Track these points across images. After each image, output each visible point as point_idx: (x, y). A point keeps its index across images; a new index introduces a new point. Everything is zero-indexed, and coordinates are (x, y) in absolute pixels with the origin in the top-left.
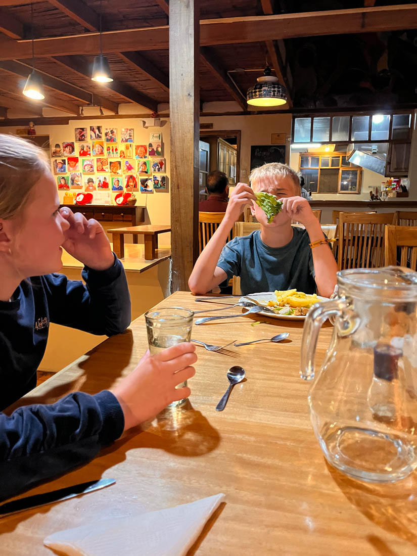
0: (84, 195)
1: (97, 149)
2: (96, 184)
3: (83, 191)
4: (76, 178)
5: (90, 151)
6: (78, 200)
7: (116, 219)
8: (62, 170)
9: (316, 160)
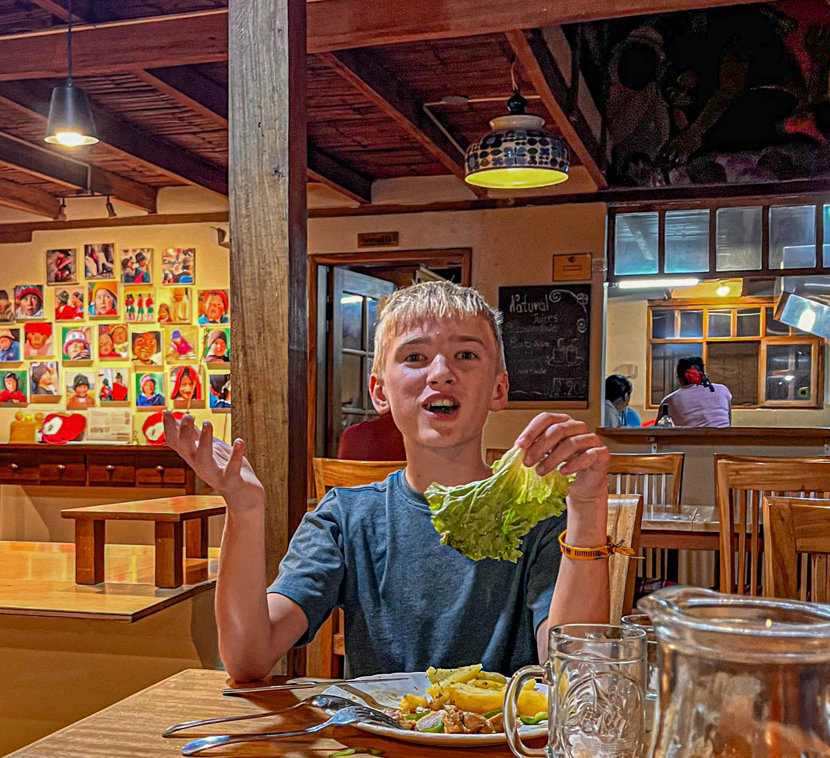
0: (63, 418)
1: (99, 302)
2: (96, 392)
3: (61, 407)
4: (45, 376)
5: (82, 307)
6: (49, 433)
7: (142, 480)
8: (11, 355)
9: (694, 319)
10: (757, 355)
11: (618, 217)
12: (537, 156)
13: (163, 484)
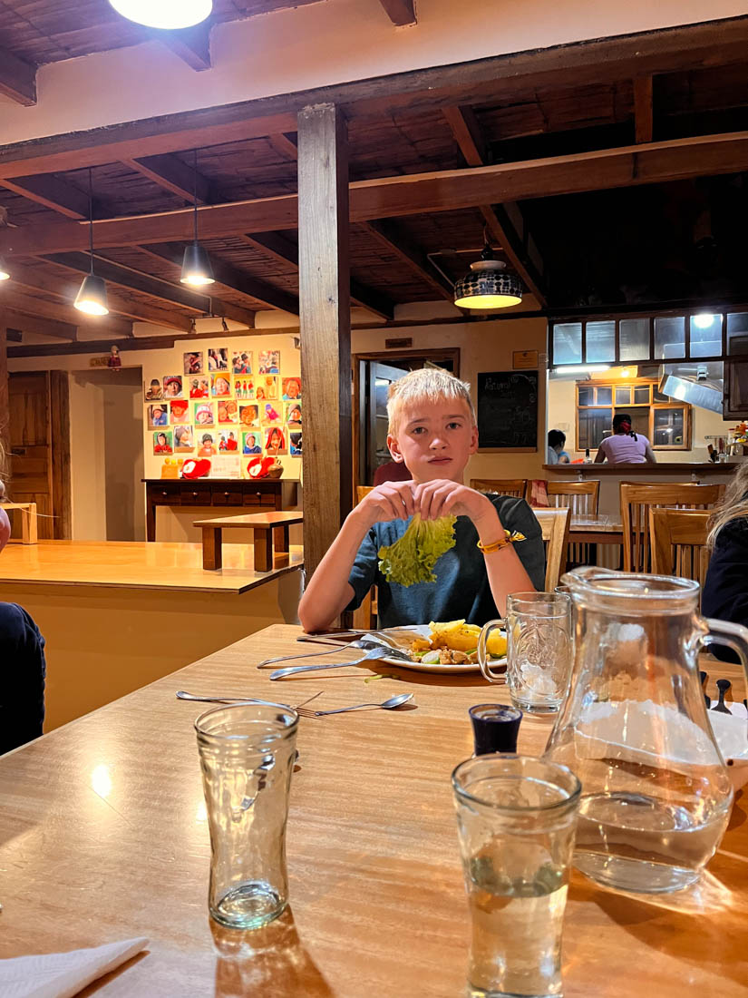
0: (195, 462)
1: (218, 386)
2: (216, 445)
3: (194, 455)
4: (184, 435)
5: (207, 390)
6: (186, 472)
7: (247, 502)
8: (162, 421)
9: (606, 392)
10: (648, 416)
11: (555, 327)
12: (501, 287)
13: (261, 505)
